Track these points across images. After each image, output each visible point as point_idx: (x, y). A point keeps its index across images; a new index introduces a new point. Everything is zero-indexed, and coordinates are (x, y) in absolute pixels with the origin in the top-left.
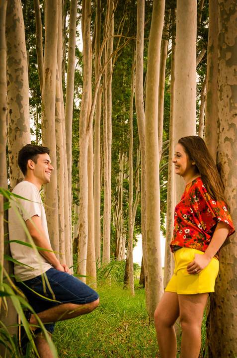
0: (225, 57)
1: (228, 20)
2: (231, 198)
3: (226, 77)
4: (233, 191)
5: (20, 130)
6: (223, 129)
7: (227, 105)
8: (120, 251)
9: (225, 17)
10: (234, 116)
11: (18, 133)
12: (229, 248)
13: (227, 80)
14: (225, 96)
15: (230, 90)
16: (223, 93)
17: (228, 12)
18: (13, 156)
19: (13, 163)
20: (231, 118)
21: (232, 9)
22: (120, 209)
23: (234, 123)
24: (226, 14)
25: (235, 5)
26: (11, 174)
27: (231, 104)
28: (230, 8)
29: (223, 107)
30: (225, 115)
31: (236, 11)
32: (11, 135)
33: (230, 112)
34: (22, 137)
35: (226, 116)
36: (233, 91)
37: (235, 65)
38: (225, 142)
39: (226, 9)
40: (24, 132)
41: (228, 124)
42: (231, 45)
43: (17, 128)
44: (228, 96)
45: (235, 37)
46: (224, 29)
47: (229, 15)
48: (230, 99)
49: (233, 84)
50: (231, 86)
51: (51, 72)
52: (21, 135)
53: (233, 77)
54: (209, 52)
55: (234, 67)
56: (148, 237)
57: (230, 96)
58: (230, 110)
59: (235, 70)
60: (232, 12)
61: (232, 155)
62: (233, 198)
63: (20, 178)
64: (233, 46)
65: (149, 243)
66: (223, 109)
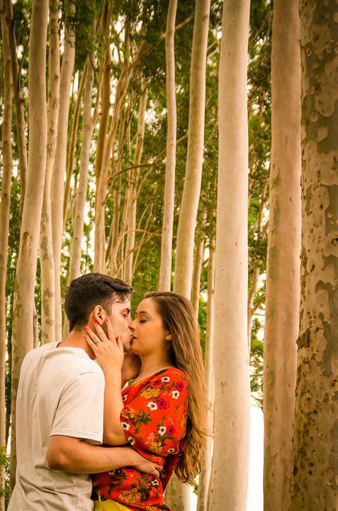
0: (316, 136)
1: (320, 71)
2: (330, 398)
3: (319, 172)
4: (333, 385)
6: (314, 266)
7: (321, 223)
9: (315, 66)
10: (335, 242)
12: (325, 497)
13: (319, 176)
14: (317, 206)
15: (327, 195)
16: (311, 201)
17: (321, 58)
20: (328, 246)
21: (328, 52)
23: (334, 254)
24: (318, 60)
25: (333, 45)
27: (328, 220)
28: (325, 51)
29: (312, 226)
30: (316, 242)
31: (336, 55)
33: (326, 234)
35: (319, 242)
36: (332, 198)
37: (335, 149)
38: (316, 292)
39: (317, 52)
41: (323, 256)
42: (326, 115)
44: (321, 207)
45: (334, 100)
46: (313, 88)
47: (322, 64)
48: (326, 212)
49: (331, 184)
50: (329, 188)
51: (31, 238)
53: (332, 172)
54: (273, 186)
55: (332, 154)
56: (172, 488)
57: (326, 206)
58: (327, 232)
59: (335, 159)
60: (328, 57)
61: (331, 316)
62: (335, 398)
64: (331, 117)
65: (174, 497)
66: (312, 231)
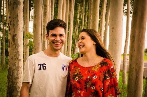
5: (16, 4)
8: (76, 49)
11: (15, 6)
18: (11, 20)
19: (11, 24)
22: (77, 29)
26: (10, 31)
32: (11, 7)
34: (17, 8)
40: (18, 6)
43: (15, 3)
52: (17, 7)
63: (15, 34)
